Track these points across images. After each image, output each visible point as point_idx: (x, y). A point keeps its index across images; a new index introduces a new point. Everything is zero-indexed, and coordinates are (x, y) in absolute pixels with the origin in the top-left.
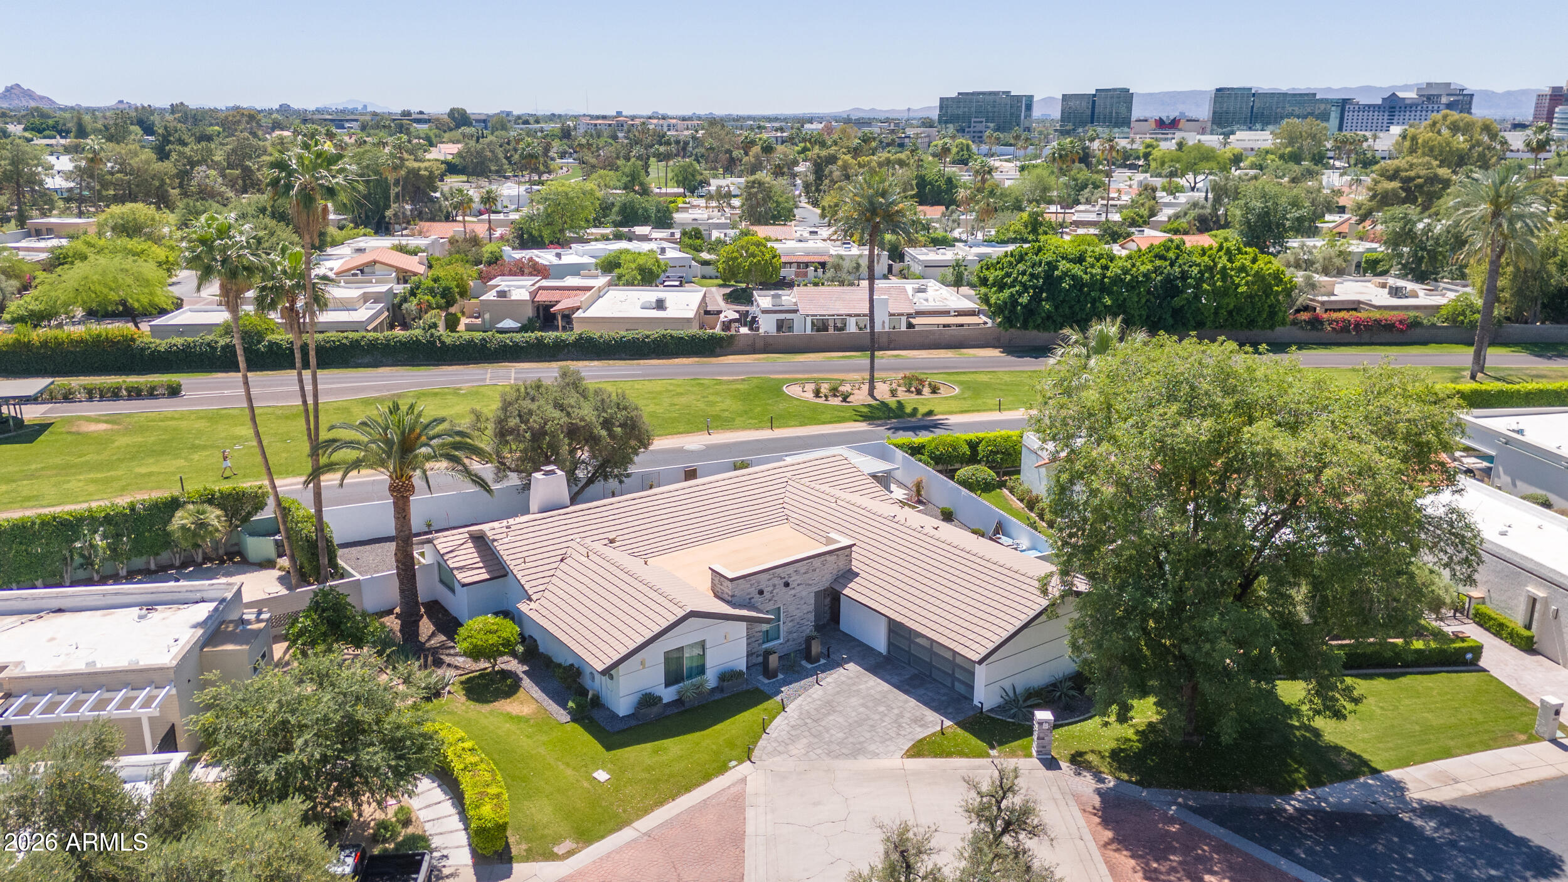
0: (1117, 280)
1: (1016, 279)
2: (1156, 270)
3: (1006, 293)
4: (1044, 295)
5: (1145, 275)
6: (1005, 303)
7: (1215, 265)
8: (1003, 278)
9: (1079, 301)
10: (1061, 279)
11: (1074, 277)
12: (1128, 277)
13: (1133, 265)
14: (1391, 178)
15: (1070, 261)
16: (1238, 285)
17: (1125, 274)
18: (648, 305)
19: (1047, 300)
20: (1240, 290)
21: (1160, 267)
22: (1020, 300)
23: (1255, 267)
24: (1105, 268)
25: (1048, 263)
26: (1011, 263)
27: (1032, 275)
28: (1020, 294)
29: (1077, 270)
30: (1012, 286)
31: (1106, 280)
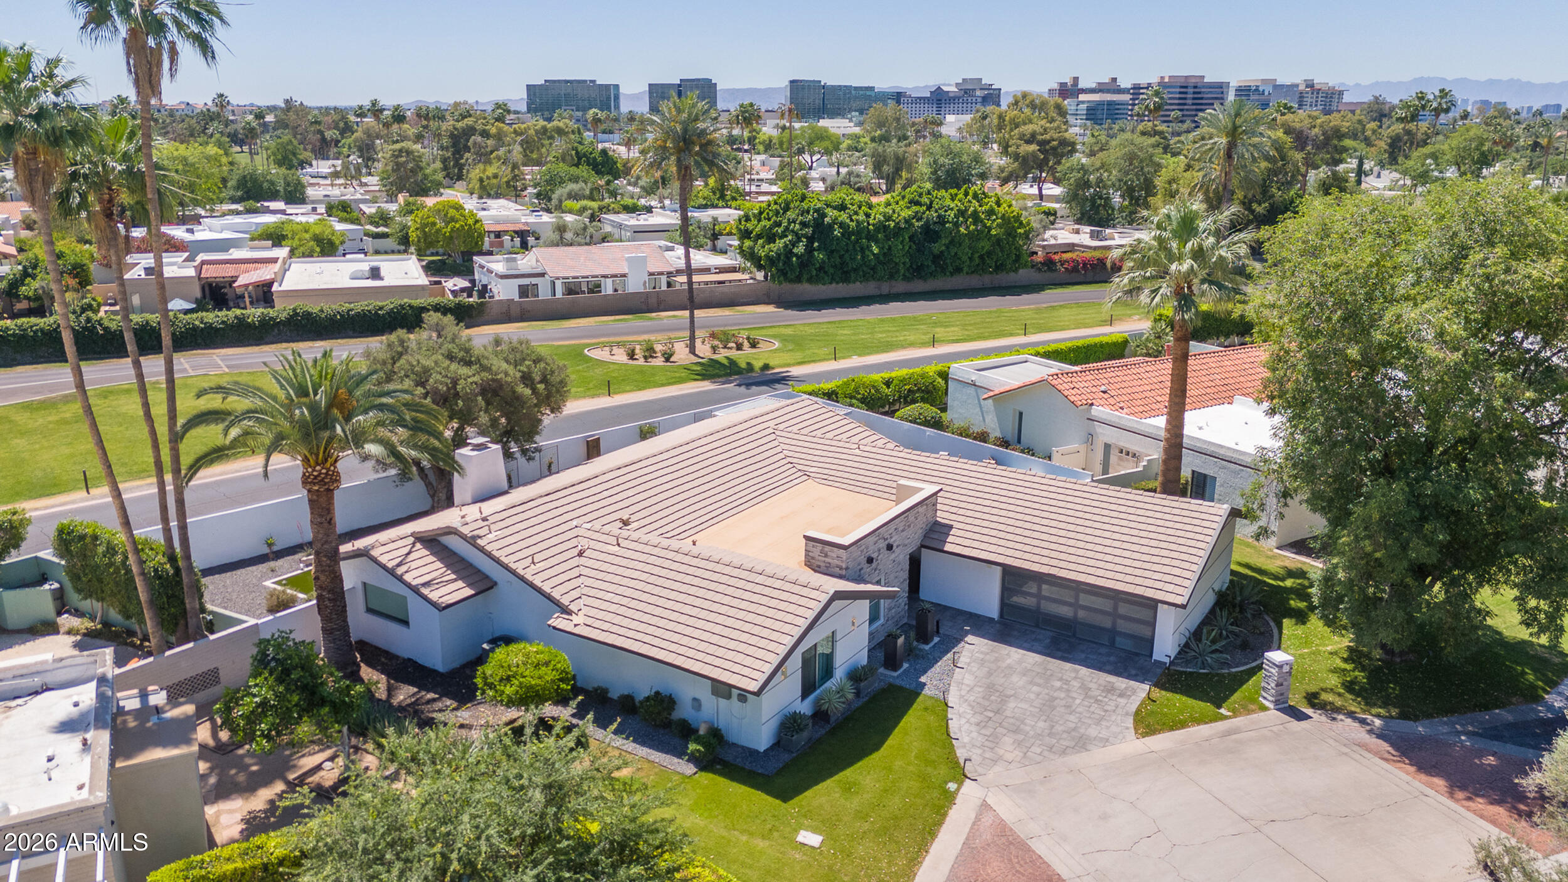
0: (882, 227)
1: (787, 228)
2: (917, 216)
3: (780, 244)
4: (816, 244)
5: (907, 221)
6: (779, 255)
7: (966, 210)
8: (771, 228)
10: (830, 227)
11: (842, 225)
12: (892, 224)
13: (894, 212)
14: (1028, 142)
15: (835, 208)
16: (990, 229)
17: (888, 220)
18: (359, 275)
19: (819, 249)
20: (993, 232)
21: (917, 213)
22: (795, 250)
23: (1001, 209)
24: (868, 215)
25: (817, 211)
26: (777, 213)
27: (804, 225)
28: (794, 244)
29: (843, 217)
30: (784, 236)
31: (871, 227)
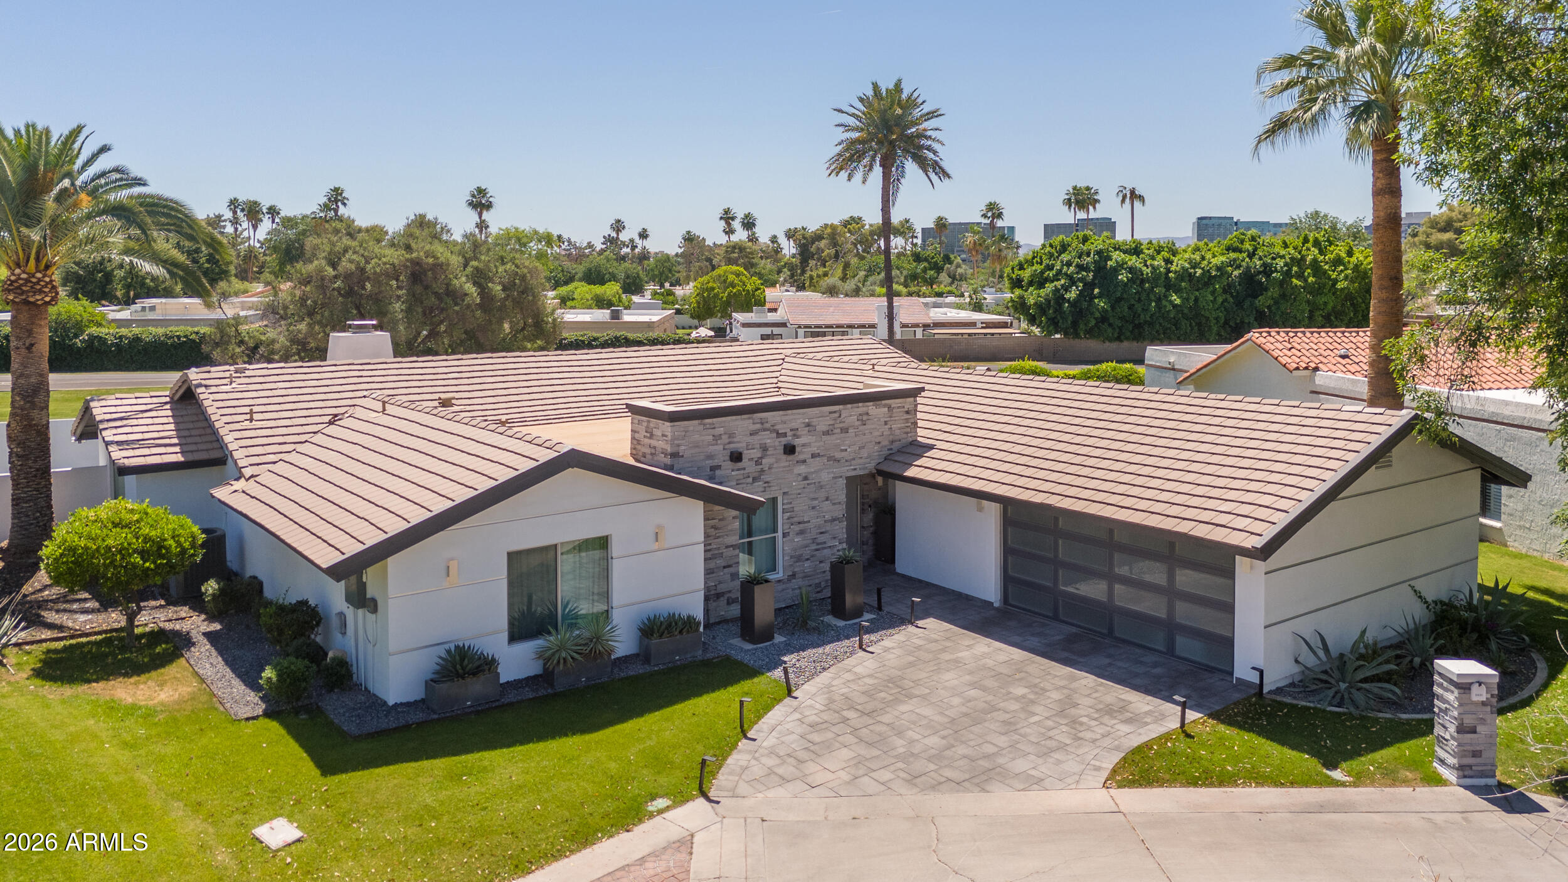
0: (1185, 275)
1: (1059, 272)
3: (1050, 287)
4: (1096, 291)
5: (1218, 269)
6: (1048, 301)
8: (1042, 272)
9: (1139, 300)
12: (1199, 272)
13: (1203, 258)
15: (1125, 252)
17: (1194, 267)
19: (1100, 296)
21: (1235, 260)
22: (1067, 296)
23: (1353, 260)
24: (1168, 261)
25: (1099, 253)
26: (1051, 255)
27: (1080, 268)
28: (1066, 289)
29: (1133, 261)
30: (1056, 278)
31: (1171, 275)
